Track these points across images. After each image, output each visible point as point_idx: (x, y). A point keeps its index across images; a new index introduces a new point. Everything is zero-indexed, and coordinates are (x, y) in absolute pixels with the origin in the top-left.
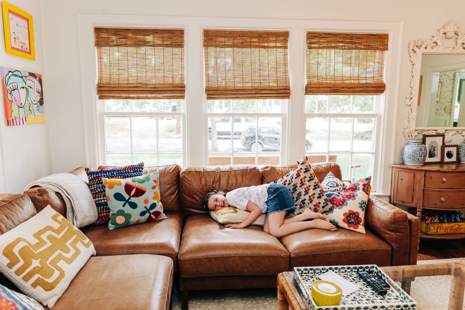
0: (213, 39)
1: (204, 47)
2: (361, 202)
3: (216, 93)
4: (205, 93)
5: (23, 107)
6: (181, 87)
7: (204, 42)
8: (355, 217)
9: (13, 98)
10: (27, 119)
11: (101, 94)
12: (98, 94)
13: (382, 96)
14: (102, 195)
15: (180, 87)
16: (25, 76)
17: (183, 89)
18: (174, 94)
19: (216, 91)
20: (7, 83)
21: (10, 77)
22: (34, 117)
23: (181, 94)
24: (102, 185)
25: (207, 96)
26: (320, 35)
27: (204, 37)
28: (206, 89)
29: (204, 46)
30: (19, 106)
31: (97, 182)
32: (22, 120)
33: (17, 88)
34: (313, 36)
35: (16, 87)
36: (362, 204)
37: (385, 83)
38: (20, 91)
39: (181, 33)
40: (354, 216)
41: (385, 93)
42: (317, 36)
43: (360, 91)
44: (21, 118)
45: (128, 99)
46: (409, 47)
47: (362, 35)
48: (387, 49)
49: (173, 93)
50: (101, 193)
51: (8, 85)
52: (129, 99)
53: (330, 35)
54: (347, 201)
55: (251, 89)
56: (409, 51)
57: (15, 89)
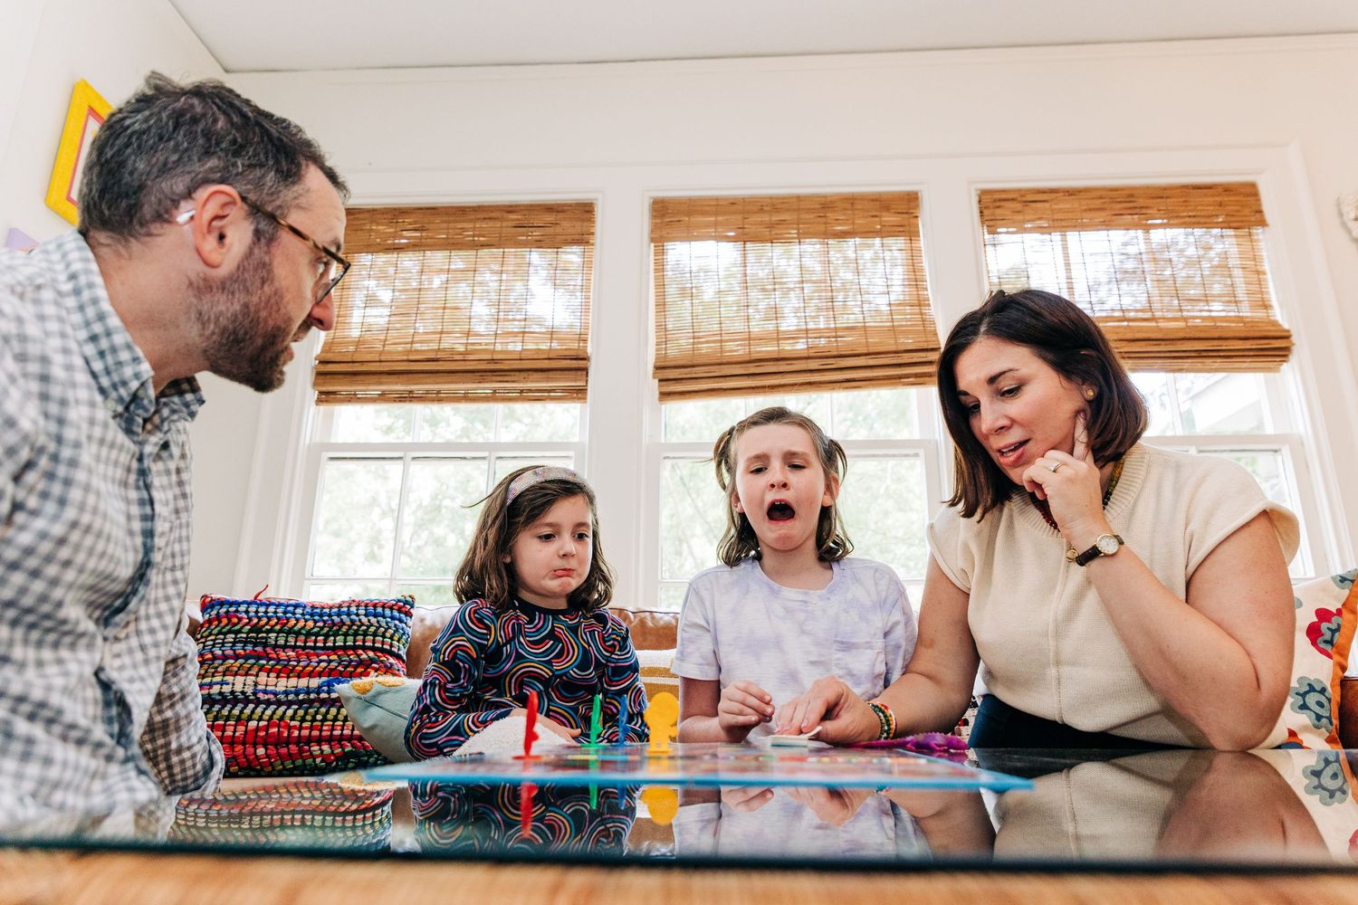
0: (679, 221)
1: (652, 245)
3: (691, 374)
4: (654, 378)
6: (575, 359)
7: (652, 231)
11: (324, 384)
12: (315, 385)
13: (1288, 372)
14: (220, 669)
15: (571, 359)
17: (581, 364)
18: (552, 381)
19: (689, 369)
23: (576, 381)
24: (235, 639)
25: (660, 386)
26: (1022, 196)
27: (654, 217)
28: (658, 364)
29: (652, 240)
31: (224, 627)
34: (1000, 200)
37: (1286, 326)
39: (585, 211)
41: (1293, 358)
42: (1013, 200)
43: (1200, 354)
45: (405, 401)
46: (1341, 214)
47: (1165, 189)
48: (1263, 223)
49: (548, 380)
50: (220, 662)
52: (410, 401)
53: (1058, 195)
55: (806, 355)
56: (1344, 225)
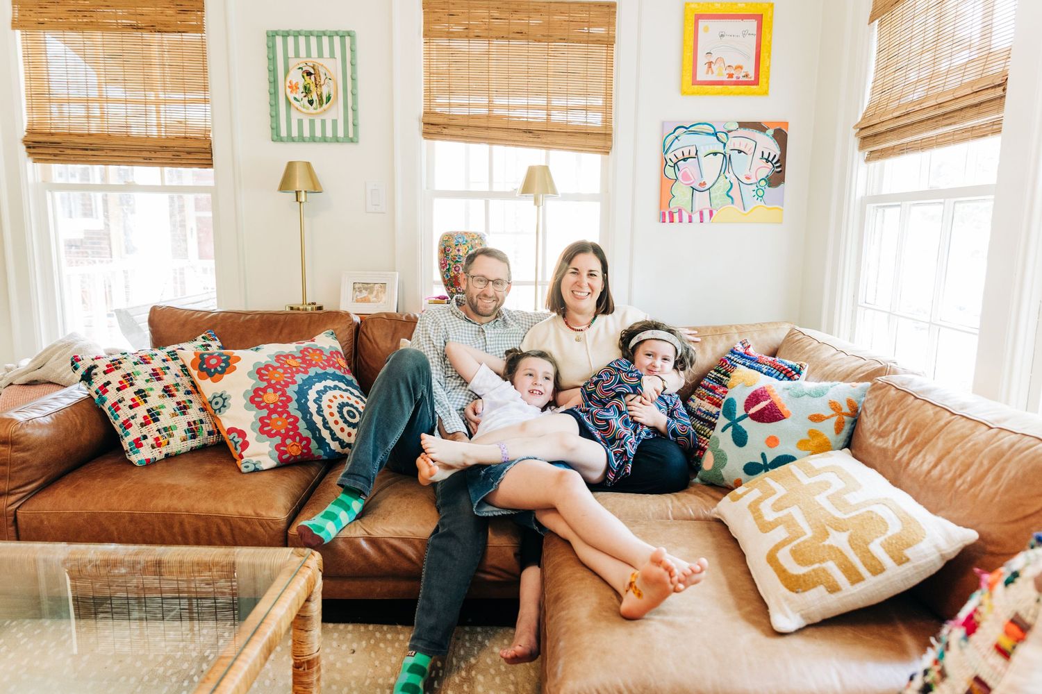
2: (229, 402)
5: (709, 189)
8: (216, 369)
9: (681, 174)
10: (714, 212)
16: (725, 131)
20: (669, 148)
21: (677, 138)
22: (743, 211)
30: (693, 189)
32: (698, 214)
33: (696, 154)
35: (693, 154)
36: (224, 400)
38: (703, 160)
40: (219, 369)
44: (697, 208)
51: (670, 151)
54: (254, 381)
57: (688, 158)
